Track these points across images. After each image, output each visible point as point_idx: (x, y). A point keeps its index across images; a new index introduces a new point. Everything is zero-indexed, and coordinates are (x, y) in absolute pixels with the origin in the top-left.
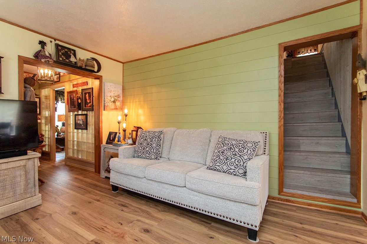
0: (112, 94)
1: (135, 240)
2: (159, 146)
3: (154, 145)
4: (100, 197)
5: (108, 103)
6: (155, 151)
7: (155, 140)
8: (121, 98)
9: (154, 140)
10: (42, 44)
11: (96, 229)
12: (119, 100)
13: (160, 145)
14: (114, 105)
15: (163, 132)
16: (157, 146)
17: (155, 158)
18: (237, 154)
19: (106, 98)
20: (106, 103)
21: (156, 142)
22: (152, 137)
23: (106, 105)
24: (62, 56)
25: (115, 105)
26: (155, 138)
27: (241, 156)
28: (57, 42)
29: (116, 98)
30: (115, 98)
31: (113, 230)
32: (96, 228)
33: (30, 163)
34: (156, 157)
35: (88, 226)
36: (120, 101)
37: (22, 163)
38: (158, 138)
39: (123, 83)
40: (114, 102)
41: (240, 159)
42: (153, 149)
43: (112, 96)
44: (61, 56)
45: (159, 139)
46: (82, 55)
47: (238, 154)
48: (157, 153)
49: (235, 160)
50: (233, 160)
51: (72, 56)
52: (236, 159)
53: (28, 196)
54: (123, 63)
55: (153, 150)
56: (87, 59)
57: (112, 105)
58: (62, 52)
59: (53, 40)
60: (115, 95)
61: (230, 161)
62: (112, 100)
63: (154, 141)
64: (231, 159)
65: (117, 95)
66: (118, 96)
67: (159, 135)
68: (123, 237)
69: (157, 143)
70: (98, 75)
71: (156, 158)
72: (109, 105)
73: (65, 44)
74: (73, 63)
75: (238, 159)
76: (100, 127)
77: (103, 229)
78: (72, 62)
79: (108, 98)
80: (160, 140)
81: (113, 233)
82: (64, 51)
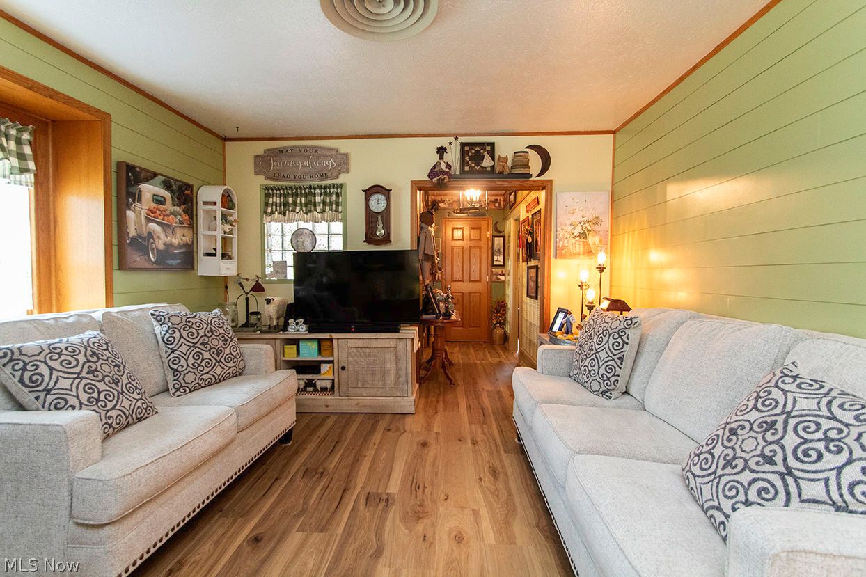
0: (577, 218)
1: (425, 536)
2: (619, 362)
3: (603, 355)
4: (485, 439)
5: (566, 241)
6: (602, 371)
7: (608, 342)
8: (606, 224)
9: (605, 339)
10: (441, 151)
11: (413, 481)
12: (599, 229)
13: (621, 359)
14: (582, 243)
15: (634, 321)
16: (610, 358)
17: (601, 390)
18: (778, 458)
19: (559, 229)
20: (560, 242)
21: (611, 346)
22: (602, 333)
23: (561, 246)
24: (470, 162)
25: (586, 244)
26: (610, 335)
27: (790, 473)
28: (461, 139)
29: (587, 225)
30: (584, 226)
31: (425, 499)
32: (415, 481)
33: (401, 345)
34: (603, 388)
35: (412, 471)
36: (602, 233)
37: (392, 343)
38: (617, 336)
39: (613, 184)
40: (583, 236)
41: (779, 485)
42: (598, 363)
43: (578, 223)
44: (468, 162)
45: (619, 340)
46: (506, 148)
47: (785, 459)
48: (608, 379)
49: (754, 481)
50: (746, 477)
51: (487, 156)
52: (759, 479)
53: (399, 394)
54: (614, 132)
55: (599, 368)
56: (515, 153)
57: (577, 246)
58: (470, 154)
59: (452, 139)
60: (586, 219)
61: (732, 478)
62: (578, 230)
63: (604, 343)
64: (743, 470)
65: (591, 218)
66: (596, 221)
67: (620, 327)
68: (419, 518)
69: (610, 350)
70: (542, 180)
71: (603, 393)
72: (566, 244)
73: (476, 137)
74: (487, 169)
75: (768, 482)
76: (546, 296)
77: (419, 488)
78: (485, 168)
79: (564, 227)
80: (621, 342)
81: (419, 503)
82: (473, 151)
